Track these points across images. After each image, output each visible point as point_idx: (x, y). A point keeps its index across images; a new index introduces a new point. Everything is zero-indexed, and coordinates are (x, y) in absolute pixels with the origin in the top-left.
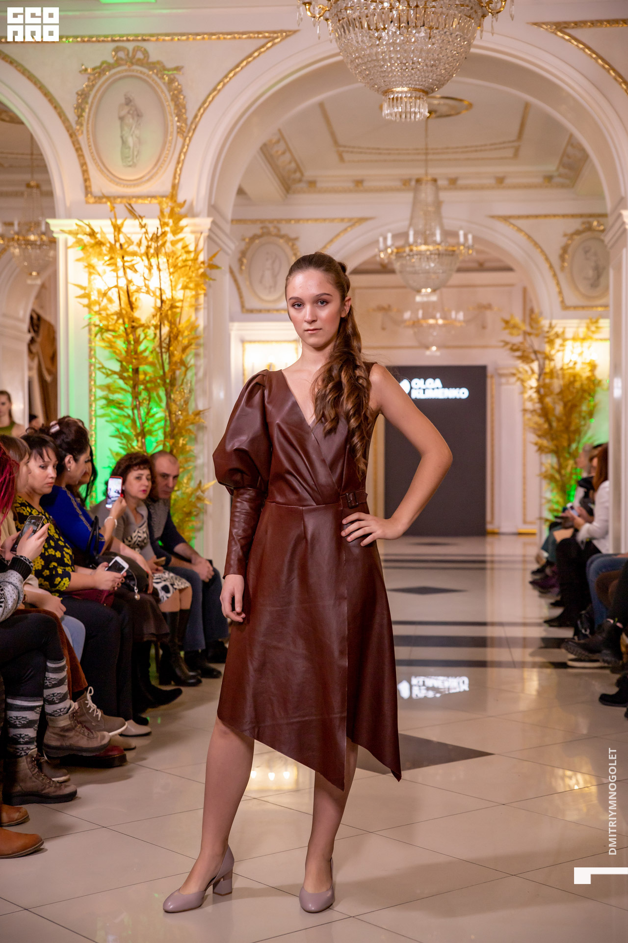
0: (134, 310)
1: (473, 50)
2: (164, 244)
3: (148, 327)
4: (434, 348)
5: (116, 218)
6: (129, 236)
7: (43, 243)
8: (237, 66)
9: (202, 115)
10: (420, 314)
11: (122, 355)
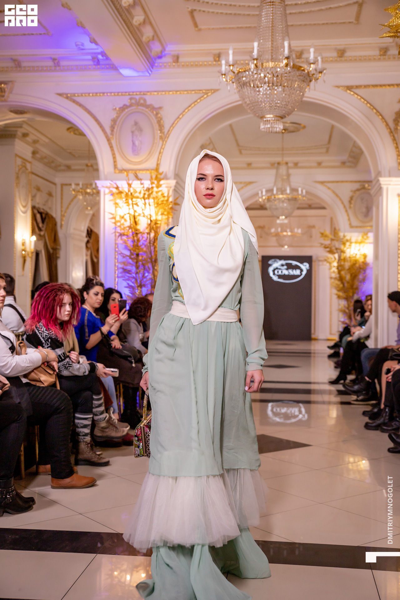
0: (137, 225)
1: (304, 99)
2: (152, 193)
3: (144, 233)
4: (286, 247)
5: (129, 180)
6: (135, 189)
7: (93, 193)
8: (190, 106)
9: (172, 130)
10: (279, 230)
11: (131, 248)
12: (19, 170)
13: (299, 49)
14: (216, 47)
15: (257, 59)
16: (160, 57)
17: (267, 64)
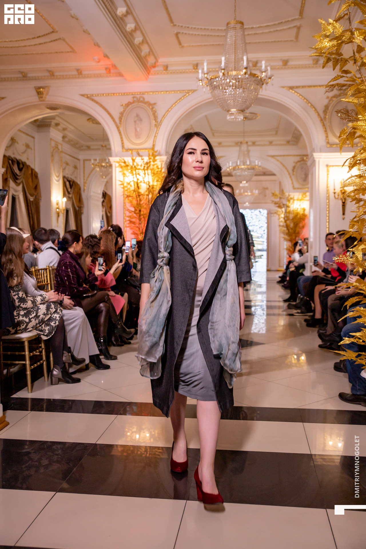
0: (139, 189)
1: (259, 96)
2: (150, 166)
3: (144, 195)
4: (247, 203)
5: (133, 156)
6: (138, 163)
7: (107, 166)
8: (176, 102)
9: (164, 120)
10: (242, 191)
11: (135, 205)
12: (53, 150)
13: (255, 60)
14: (195, 59)
15: (224, 69)
16: (154, 66)
17: (231, 73)
